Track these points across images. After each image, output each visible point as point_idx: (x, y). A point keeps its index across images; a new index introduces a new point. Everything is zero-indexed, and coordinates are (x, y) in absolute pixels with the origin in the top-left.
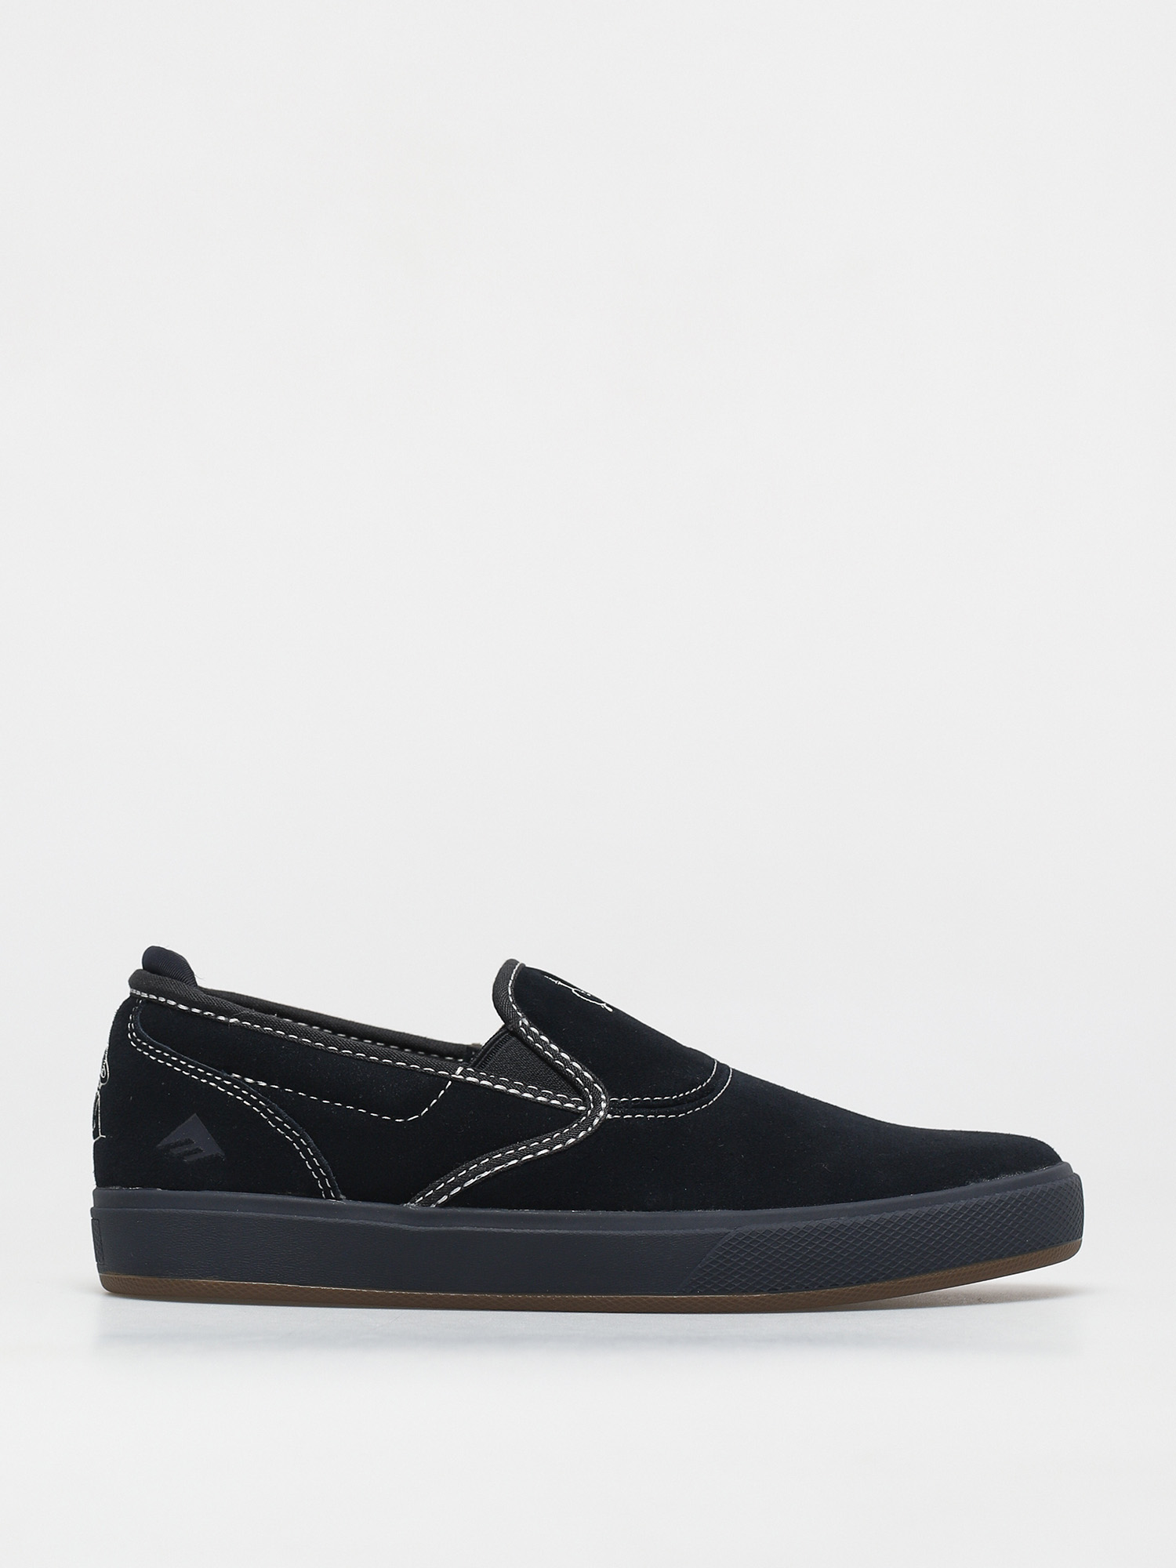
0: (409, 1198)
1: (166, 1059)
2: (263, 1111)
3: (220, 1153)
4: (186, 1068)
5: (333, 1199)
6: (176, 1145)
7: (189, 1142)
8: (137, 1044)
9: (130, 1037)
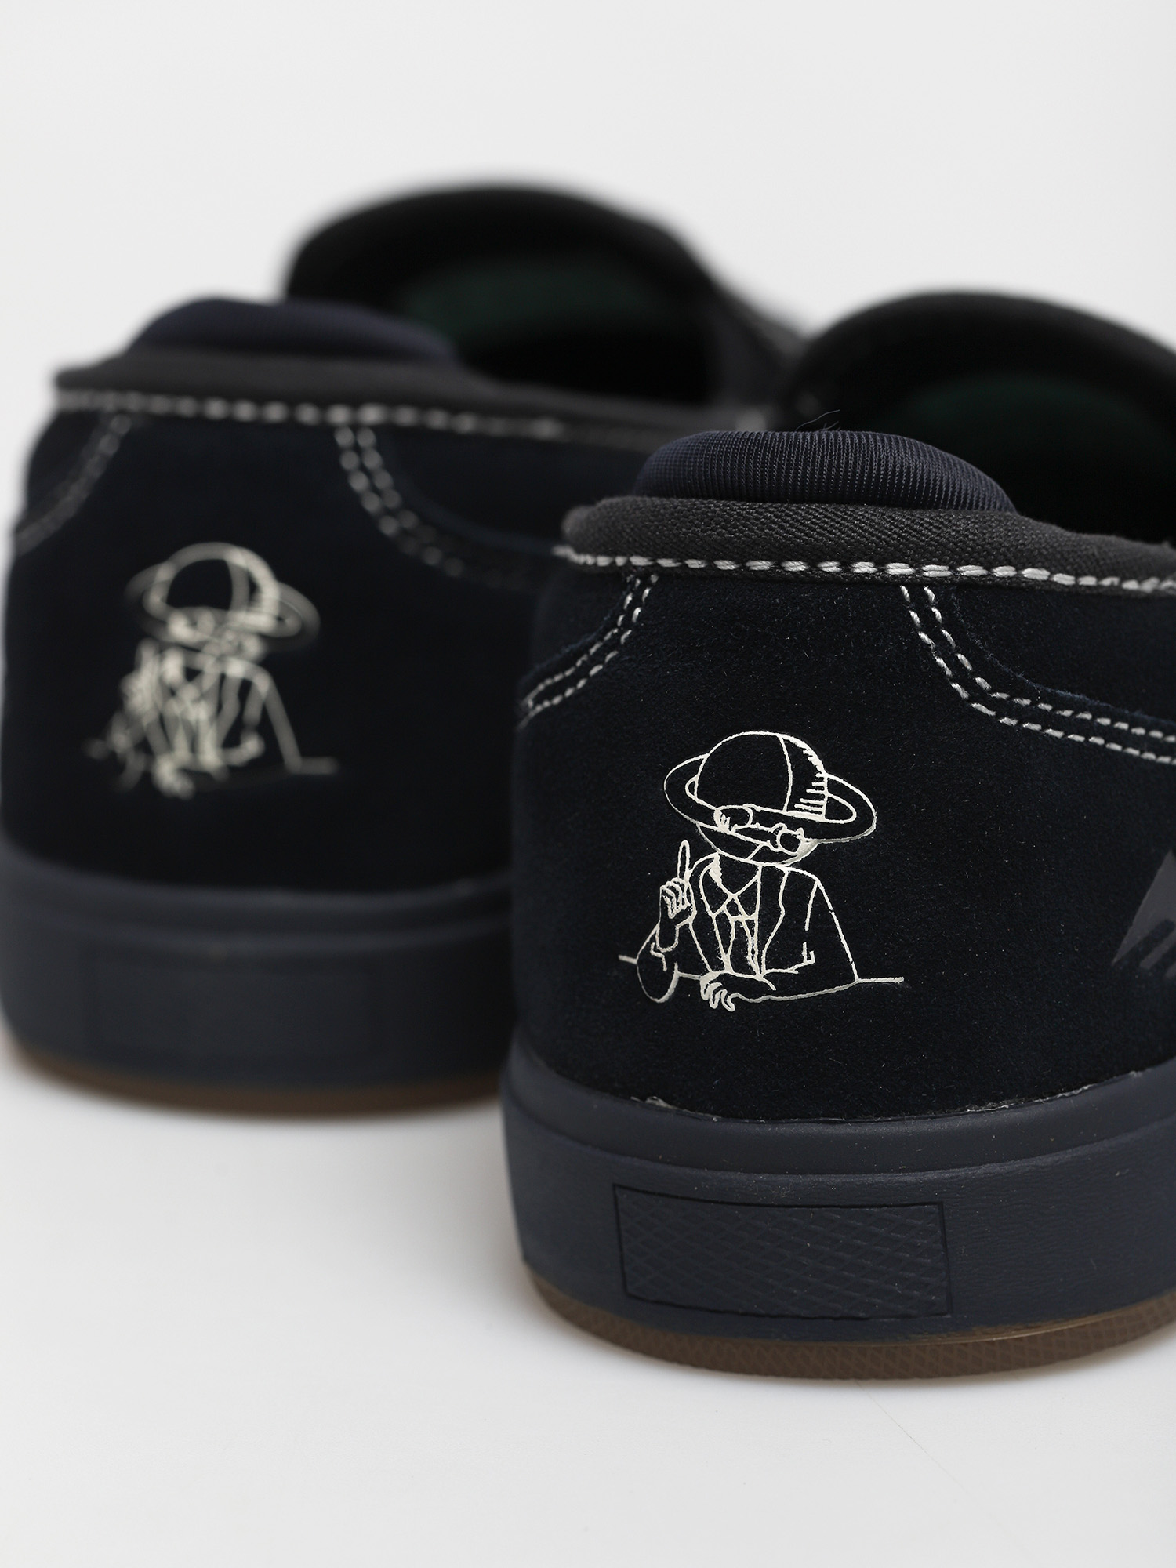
1: (1087, 730)
6: (1148, 945)
8: (1002, 708)
9: (964, 695)
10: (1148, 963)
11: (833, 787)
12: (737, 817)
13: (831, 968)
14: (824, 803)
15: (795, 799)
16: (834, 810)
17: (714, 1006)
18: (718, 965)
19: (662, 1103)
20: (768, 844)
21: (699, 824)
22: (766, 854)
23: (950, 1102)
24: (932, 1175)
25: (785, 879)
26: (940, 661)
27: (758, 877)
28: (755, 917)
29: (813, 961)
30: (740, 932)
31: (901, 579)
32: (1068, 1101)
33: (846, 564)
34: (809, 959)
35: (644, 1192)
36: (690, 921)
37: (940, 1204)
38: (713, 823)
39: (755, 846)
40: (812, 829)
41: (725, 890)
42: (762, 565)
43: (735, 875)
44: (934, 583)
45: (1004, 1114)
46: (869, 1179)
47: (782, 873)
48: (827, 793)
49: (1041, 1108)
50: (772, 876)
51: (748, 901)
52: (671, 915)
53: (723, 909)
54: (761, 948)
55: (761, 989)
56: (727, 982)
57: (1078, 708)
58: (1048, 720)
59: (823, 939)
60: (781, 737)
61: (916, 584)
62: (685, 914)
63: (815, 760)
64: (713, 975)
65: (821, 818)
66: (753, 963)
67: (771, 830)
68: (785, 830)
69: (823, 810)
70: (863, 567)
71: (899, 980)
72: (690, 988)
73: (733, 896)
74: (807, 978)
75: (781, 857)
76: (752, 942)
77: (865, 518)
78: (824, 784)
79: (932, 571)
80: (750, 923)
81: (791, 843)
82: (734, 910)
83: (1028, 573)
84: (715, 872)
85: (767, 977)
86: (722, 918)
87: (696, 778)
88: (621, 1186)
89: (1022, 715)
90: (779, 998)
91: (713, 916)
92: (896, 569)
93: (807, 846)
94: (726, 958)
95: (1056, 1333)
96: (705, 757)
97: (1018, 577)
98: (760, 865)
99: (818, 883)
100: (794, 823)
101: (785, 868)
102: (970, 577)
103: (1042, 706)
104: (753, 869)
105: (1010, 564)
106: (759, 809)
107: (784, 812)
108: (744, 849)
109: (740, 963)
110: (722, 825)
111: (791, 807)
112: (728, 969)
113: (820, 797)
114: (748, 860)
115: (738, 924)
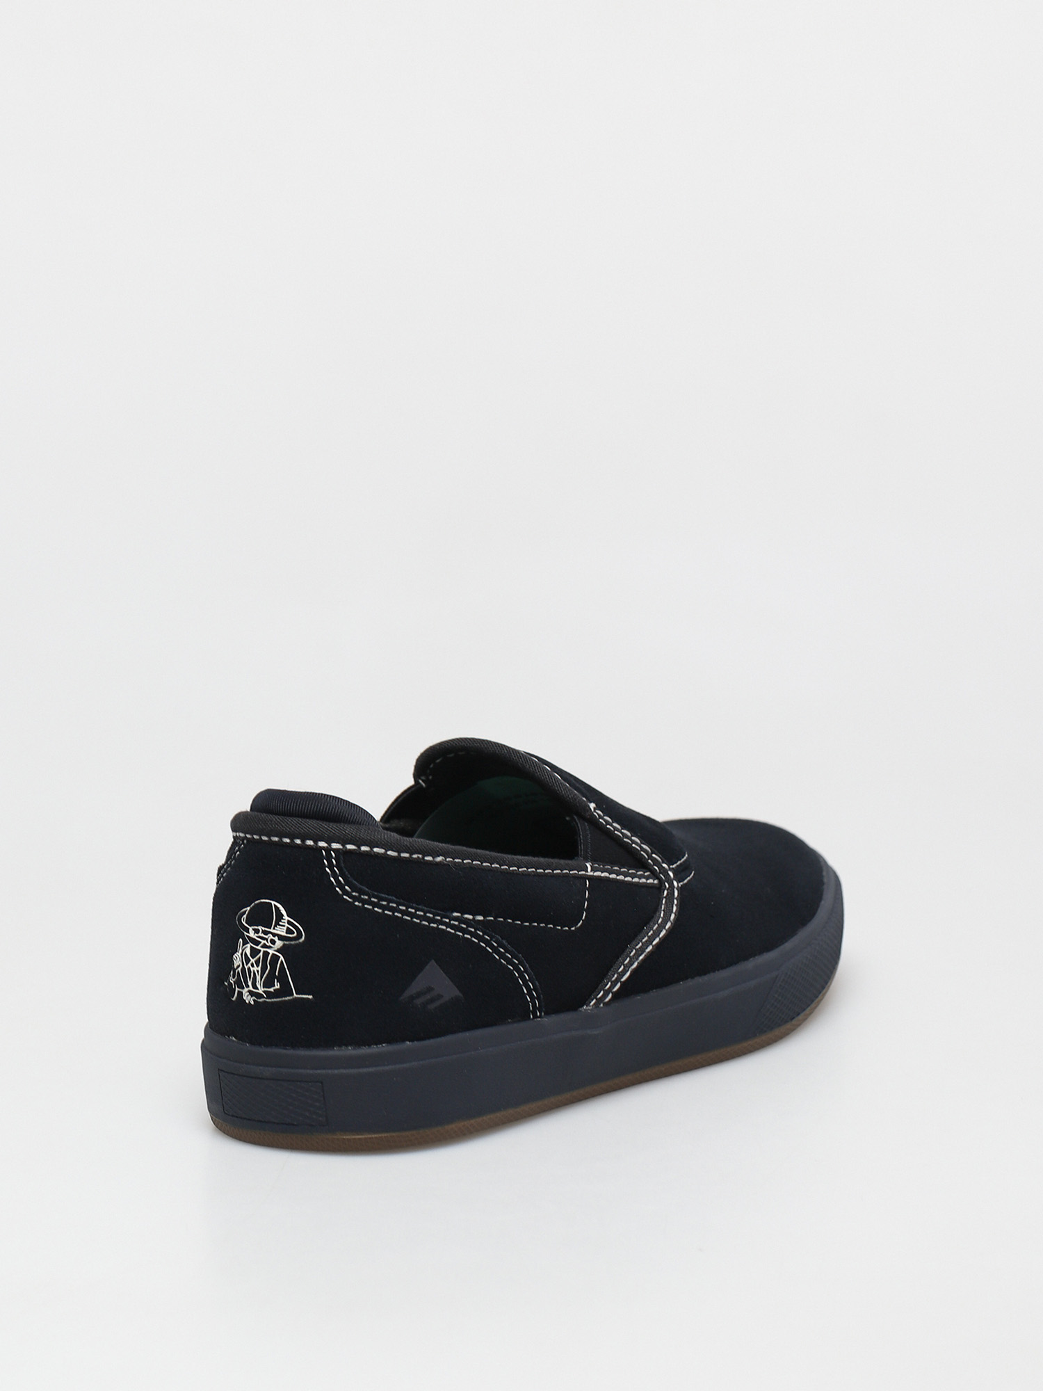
0: (585, 1001)
1: (393, 910)
2: (490, 946)
3: (461, 995)
4: (418, 916)
5: (539, 1017)
6: (419, 995)
7: (430, 989)
8: (355, 899)
9: (340, 892)
10: (418, 1002)
11: (289, 922)
12: (257, 931)
13: (285, 990)
14: (285, 928)
15: (275, 926)
16: (289, 931)
17: (247, 1002)
18: (248, 986)
19: (234, 1038)
20: (265, 942)
21: (245, 933)
22: (264, 946)
23: (329, 1044)
24: (319, 1071)
25: (270, 956)
26: (332, 879)
27: (261, 954)
28: (259, 969)
29: (279, 987)
30: (254, 974)
31: (323, 848)
32: (375, 1049)
33: (303, 841)
34: (277, 986)
35: (226, 1072)
36: (239, 969)
37: (322, 1083)
38: (249, 933)
39: (260, 942)
40: (281, 938)
41: (250, 958)
42: (276, 839)
43: (254, 952)
44: (334, 850)
45: (350, 1051)
46: (297, 1071)
47: (269, 953)
48: (287, 925)
49: (364, 1051)
50: (266, 954)
51: (257, 962)
52: (235, 967)
53: (249, 965)
54: (261, 980)
55: (261, 996)
56: (251, 993)
57: (389, 901)
58: (374, 905)
59: (283, 979)
60: (273, 903)
61: (328, 850)
62: (238, 966)
63: (283, 912)
64: (246, 989)
65: (284, 934)
66: (258, 986)
67: (266, 937)
68: (271, 937)
69: (285, 931)
70: (310, 843)
71: (310, 997)
72: (240, 994)
73: (253, 961)
74: (277, 994)
75: (270, 947)
76: (258, 978)
77: (311, 824)
78: (286, 922)
79: (335, 846)
80: (258, 971)
81: (273, 942)
82: (252, 965)
83: (376, 850)
84: (248, 951)
85: (264, 992)
86: (249, 969)
87: (245, 916)
88: (222, 1070)
89: (364, 902)
90: (268, 1000)
91: (246, 967)
92: (322, 844)
93: (279, 944)
94: (250, 984)
95: (370, 1138)
96: (248, 908)
97: (385, 853)
98: (262, 950)
99: (282, 958)
100: (274, 935)
101: (271, 952)
102: (350, 850)
103: (373, 899)
104: (260, 951)
105: (367, 846)
106: (263, 929)
107: (272, 930)
108: (257, 943)
109: (255, 986)
110: (252, 934)
111: (274, 929)
112: (251, 988)
113: (284, 926)
114: (259, 947)
115: (254, 971)
